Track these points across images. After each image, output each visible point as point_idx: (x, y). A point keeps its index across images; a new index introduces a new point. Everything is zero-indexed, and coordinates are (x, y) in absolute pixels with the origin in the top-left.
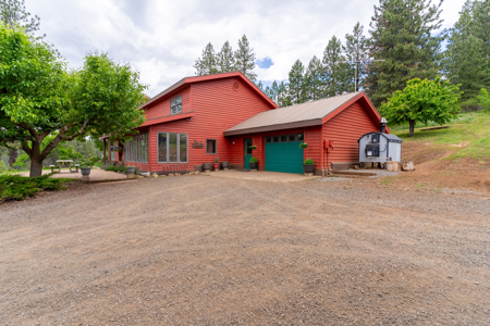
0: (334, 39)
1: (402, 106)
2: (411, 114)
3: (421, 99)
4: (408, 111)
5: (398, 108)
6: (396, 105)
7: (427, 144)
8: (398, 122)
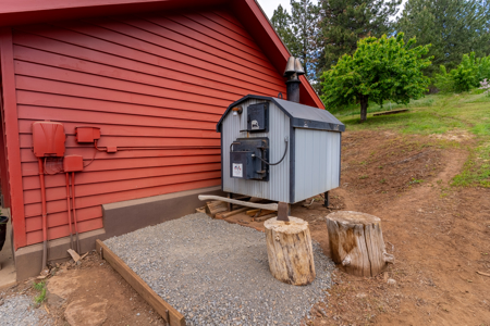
0: (280, 8)
1: (350, 75)
2: (362, 86)
3: (377, 61)
4: (359, 83)
5: (344, 77)
6: (342, 72)
7: (388, 134)
8: (346, 103)
